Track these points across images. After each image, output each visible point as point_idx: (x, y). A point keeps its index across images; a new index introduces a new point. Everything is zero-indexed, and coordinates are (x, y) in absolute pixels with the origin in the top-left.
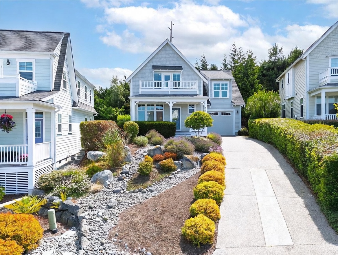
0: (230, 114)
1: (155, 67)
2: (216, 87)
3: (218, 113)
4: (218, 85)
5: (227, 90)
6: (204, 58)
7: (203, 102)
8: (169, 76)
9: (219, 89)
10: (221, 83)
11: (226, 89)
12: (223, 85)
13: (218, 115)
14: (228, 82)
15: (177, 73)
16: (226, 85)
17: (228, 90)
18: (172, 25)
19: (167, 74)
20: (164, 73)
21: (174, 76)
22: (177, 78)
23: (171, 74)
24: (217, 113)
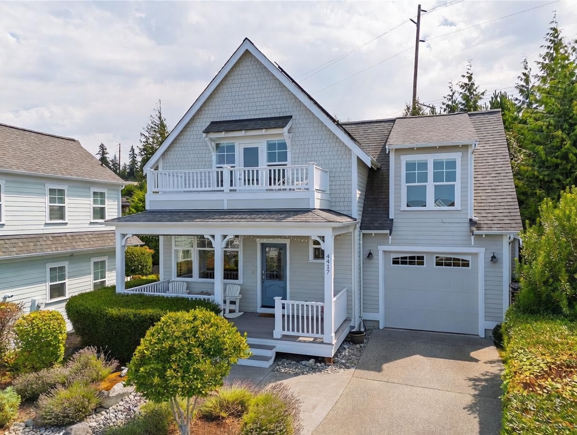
0: (466, 264)
1: (215, 126)
2: (415, 172)
3: (422, 258)
4: (424, 165)
5: (455, 181)
6: (470, 78)
7: (320, 237)
8: (256, 150)
9: (424, 178)
10: (430, 159)
11: (452, 177)
12: (437, 165)
13: (422, 264)
14: (456, 156)
15: (276, 140)
16: (452, 164)
17: (458, 185)
18: (422, 12)
19: (251, 144)
20: (241, 141)
21: (271, 146)
22: (278, 152)
23: (260, 141)
24: (419, 258)
